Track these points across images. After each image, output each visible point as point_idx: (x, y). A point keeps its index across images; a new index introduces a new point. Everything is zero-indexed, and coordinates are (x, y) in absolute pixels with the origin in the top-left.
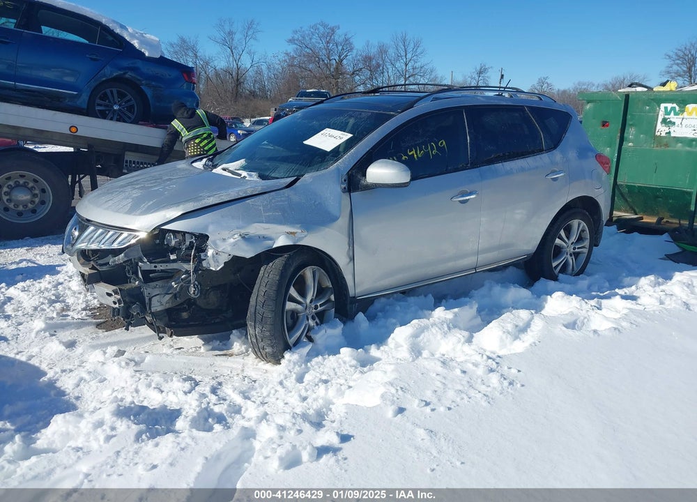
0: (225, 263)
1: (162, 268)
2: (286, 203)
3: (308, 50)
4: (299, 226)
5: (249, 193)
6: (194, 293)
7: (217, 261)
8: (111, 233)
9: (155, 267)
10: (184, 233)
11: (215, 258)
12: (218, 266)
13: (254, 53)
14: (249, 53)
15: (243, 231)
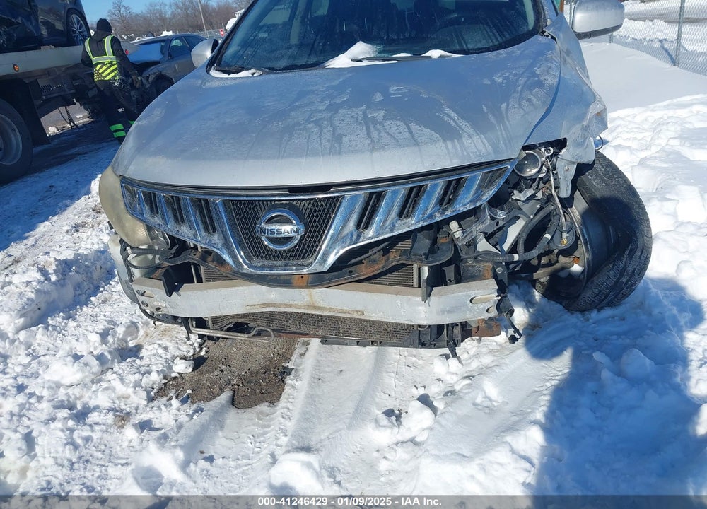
0: (571, 182)
6: (567, 242)
7: (568, 183)
11: (566, 178)
12: (569, 189)
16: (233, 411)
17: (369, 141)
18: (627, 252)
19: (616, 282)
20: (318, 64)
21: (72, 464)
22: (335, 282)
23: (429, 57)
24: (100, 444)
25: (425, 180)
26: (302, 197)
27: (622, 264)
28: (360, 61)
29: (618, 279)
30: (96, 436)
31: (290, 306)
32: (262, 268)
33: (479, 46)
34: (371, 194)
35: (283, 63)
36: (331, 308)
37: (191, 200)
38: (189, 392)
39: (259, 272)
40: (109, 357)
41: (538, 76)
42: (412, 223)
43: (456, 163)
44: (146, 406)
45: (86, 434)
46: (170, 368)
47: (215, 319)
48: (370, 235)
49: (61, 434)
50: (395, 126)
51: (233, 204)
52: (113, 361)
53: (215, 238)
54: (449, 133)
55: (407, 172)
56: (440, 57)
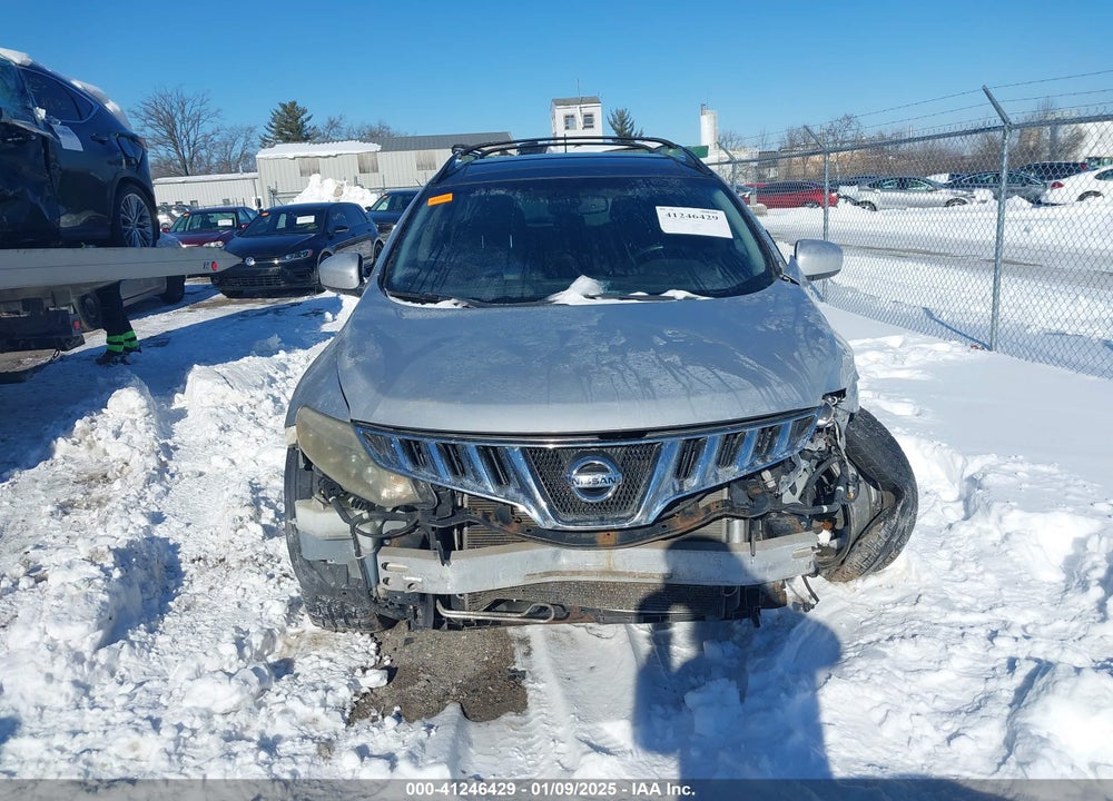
17: (681, 386)
18: (899, 508)
19: (887, 543)
20: (539, 298)
22: (648, 538)
23: (673, 298)
25: (743, 427)
26: (618, 444)
27: (894, 522)
28: (593, 298)
29: (889, 540)
31: (579, 573)
32: (574, 522)
33: (718, 287)
34: (688, 441)
35: (490, 294)
36: (631, 573)
37: (477, 447)
38: (398, 709)
39: (571, 528)
41: (813, 325)
42: (733, 472)
43: (774, 410)
47: (474, 597)
48: (692, 483)
50: (697, 371)
51: (531, 452)
53: (511, 490)
54: (758, 381)
55: (709, 420)
56: (686, 298)
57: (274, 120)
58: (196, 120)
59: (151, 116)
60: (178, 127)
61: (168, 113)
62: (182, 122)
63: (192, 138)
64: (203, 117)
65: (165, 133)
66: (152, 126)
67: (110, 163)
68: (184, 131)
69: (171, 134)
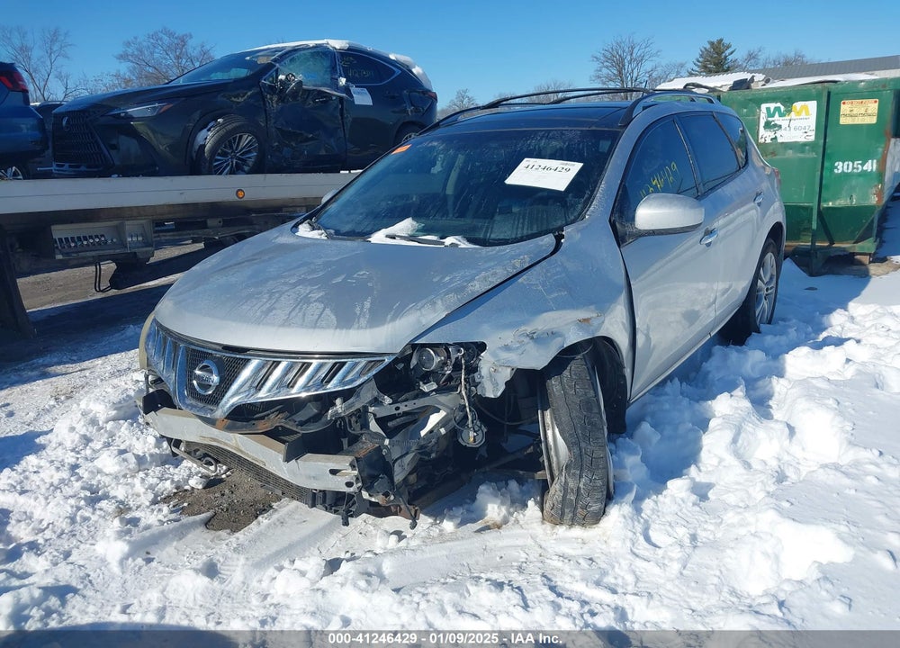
0: (506, 383)
1: (406, 409)
2: (564, 275)
3: (151, 70)
4: (592, 307)
5: (519, 268)
6: (475, 441)
7: (496, 385)
8: (284, 364)
9: (397, 409)
10: (446, 346)
11: (493, 379)
12: (498, 390)
13: (67, 77)
14: (59, 77)
15: (529, 329)
16: (202, 528)
19: (564, 498)
20: (364, 235)
21: (62, 534)
24: (93, 525)
27: (563, 479)
29: (565, 495)
30: (94, 518)
36: (248, 454)
38: (185, 504)
40: (149, 459)
44: (148, 507)
45: (87, 514)
46: (186, 482)
48: (259, 396)
49: (69, 510)
52: (151, 463)
57: (701, 56)
58: (640, 61)
59: (607, 59)
60: (626, 67)
61: (620, 56)
62: (630, 63)
63: (635, 75)
64: (646, 58)
65: (615, 72)
66: (607, 67)
67: (394, 112)
68: (630, 70)
69: (620, 73)
